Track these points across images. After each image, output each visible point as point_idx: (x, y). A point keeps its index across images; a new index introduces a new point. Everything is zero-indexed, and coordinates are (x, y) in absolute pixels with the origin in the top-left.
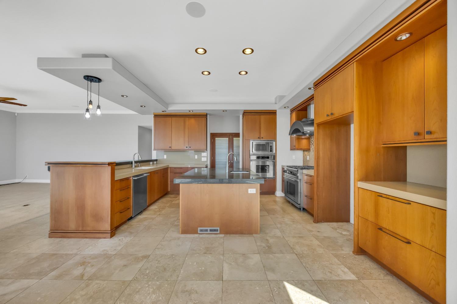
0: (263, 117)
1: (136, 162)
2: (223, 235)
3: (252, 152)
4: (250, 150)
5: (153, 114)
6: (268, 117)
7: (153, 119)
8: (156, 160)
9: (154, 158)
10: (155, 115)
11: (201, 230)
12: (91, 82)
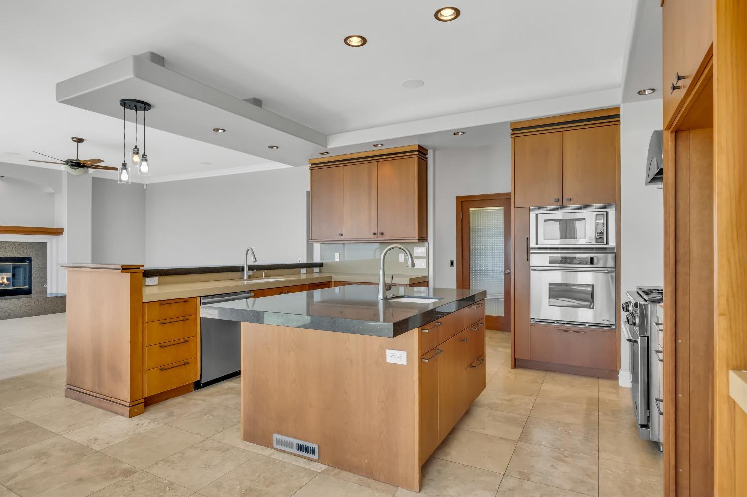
0: (571, 138)
1: (250, 268)
2: (324, 467)
3: (537, 244)
4: (528, 239)
5: (307, 162)
6: (587, 134)
7: (308, 172)
8: (320, 265)
9: (317, 259)
10: (312, 164)
11: (279, 442)
12: (137, 112)
